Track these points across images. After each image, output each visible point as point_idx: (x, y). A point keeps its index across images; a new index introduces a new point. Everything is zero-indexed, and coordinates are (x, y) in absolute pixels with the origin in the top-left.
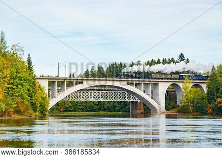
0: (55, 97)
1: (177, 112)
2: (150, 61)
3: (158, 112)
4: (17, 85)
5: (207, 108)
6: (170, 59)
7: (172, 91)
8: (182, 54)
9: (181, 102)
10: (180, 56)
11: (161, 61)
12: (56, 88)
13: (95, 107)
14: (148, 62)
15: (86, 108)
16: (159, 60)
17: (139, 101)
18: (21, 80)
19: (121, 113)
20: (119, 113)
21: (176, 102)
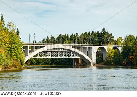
0: (28, 56)
1: (103, 65)
2: (84, 33)
3: (92, 65)
4: (14, 49)
5: (123, 62)
6: (97, 32)
7: (100, 52)
8: (104, 29)
9: (106, 59)
10: (103, 30)
11: (91, 33)
12: (28, 50)
13: (50, 62)
14: (83, 33)
15: (44, 62)
16: (89, 32)
17: (79, 58)
18: (16, 45)
19: (66, 65)
20: (65, 65)
21: (102, 58)
